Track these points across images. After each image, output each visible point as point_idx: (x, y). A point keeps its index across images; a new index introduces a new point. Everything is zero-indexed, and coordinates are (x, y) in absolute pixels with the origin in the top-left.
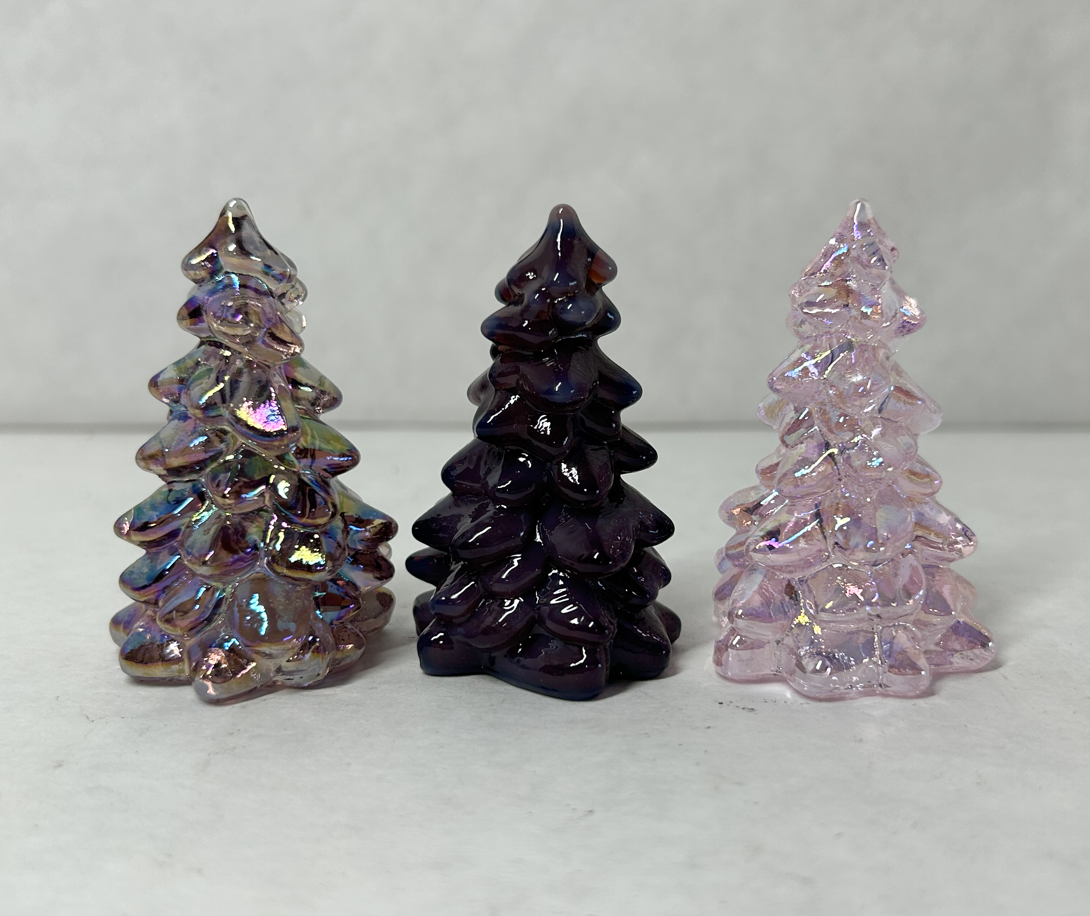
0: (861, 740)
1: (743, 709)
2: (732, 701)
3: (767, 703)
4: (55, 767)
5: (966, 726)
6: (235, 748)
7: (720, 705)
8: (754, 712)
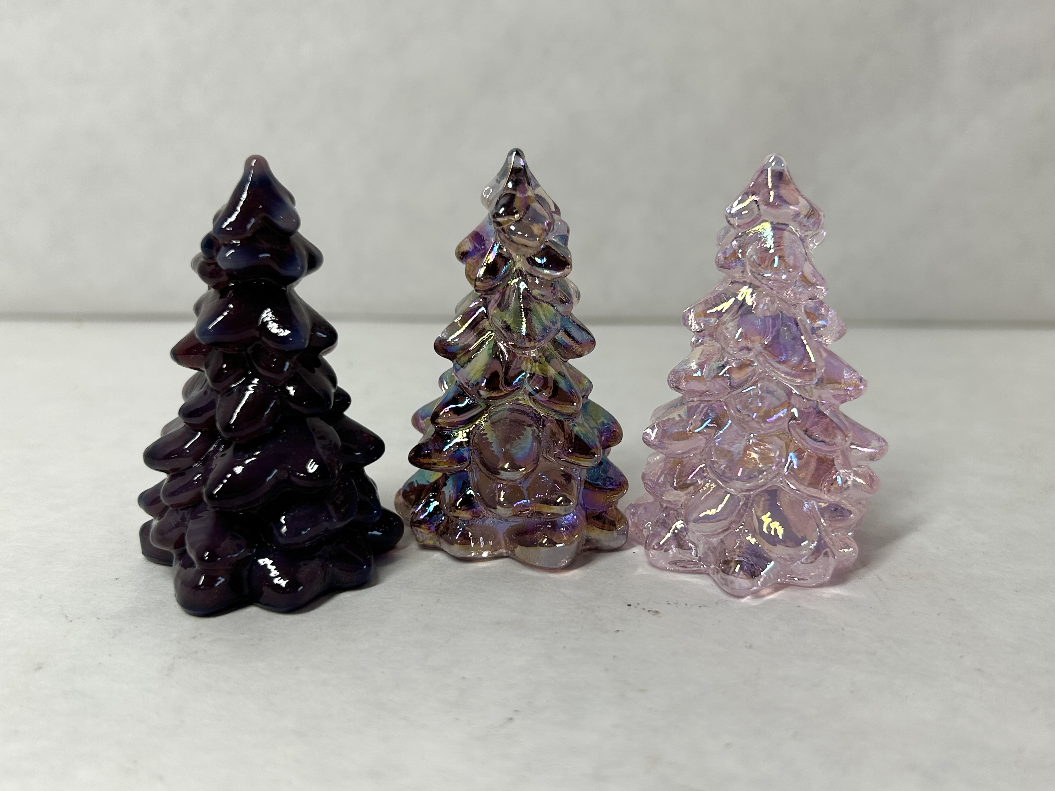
0: (751, 646)
1: (649, 611)
2: (639, 603)
3: (669, 605)
4: (36, 669)
5: (843, 629)
6: (196, 652)
7: (628, 607)
8: (658, 615)
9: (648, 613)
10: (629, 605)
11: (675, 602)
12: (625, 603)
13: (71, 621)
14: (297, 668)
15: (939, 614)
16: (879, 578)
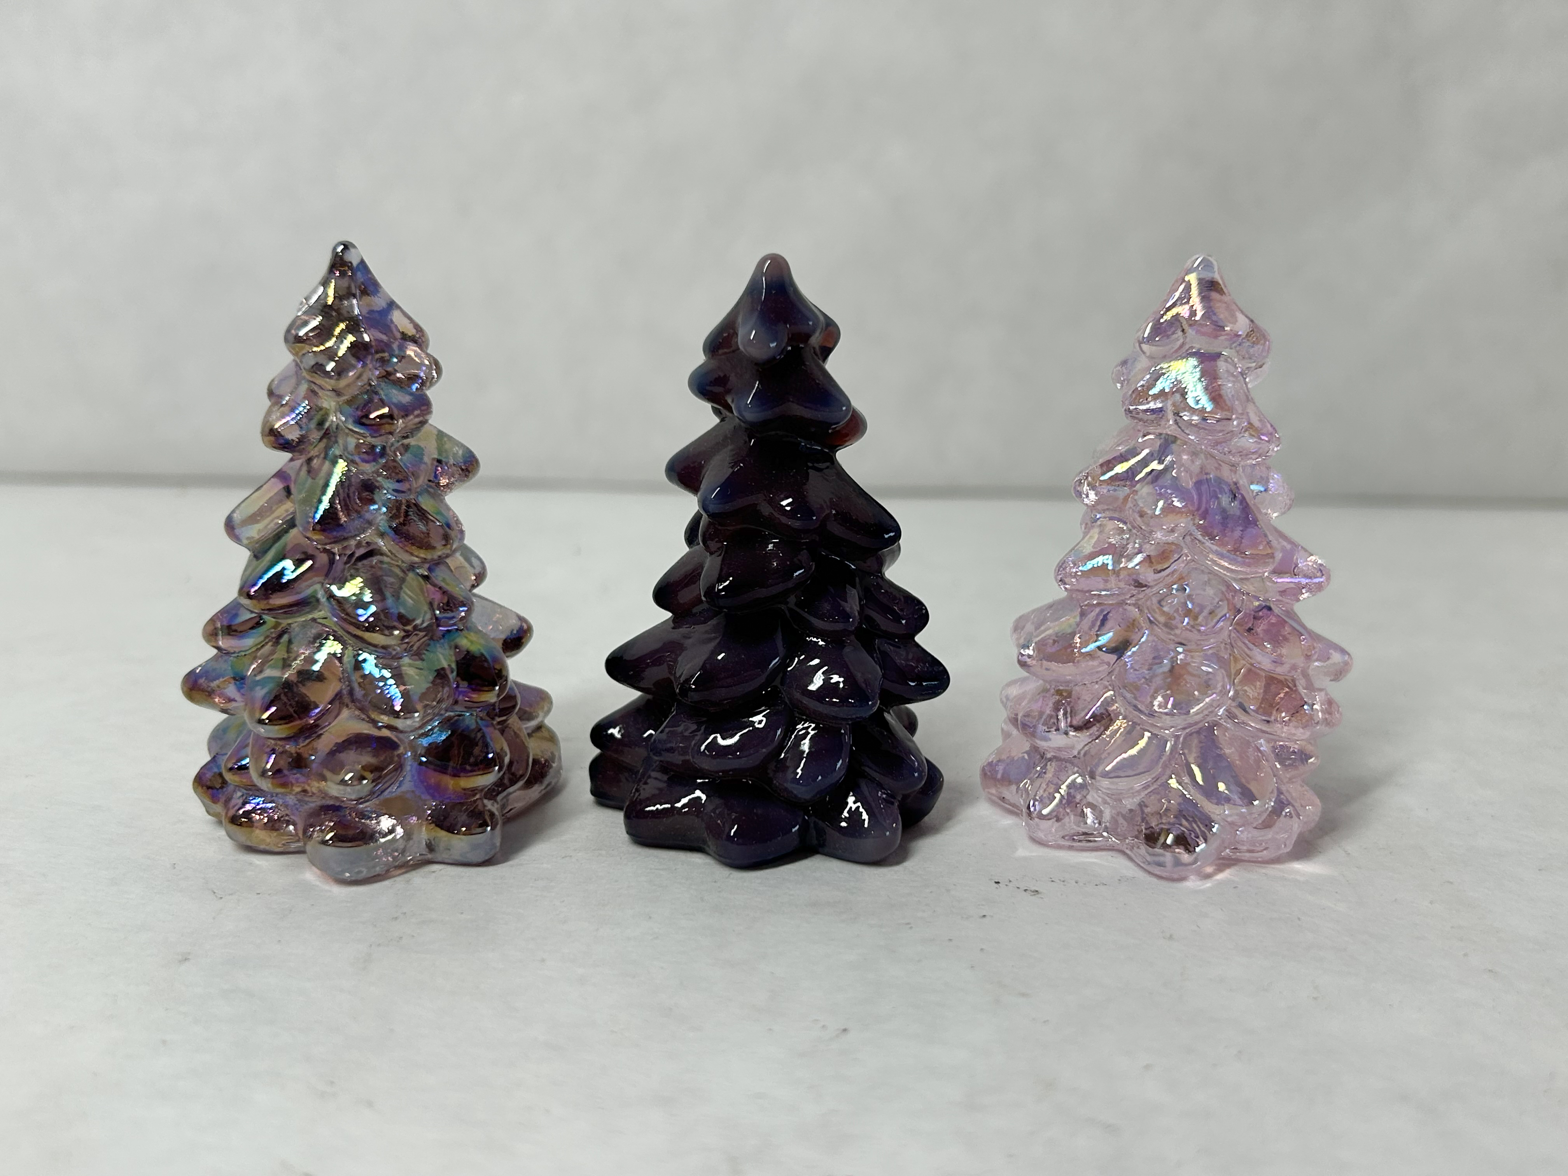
0: (1171, 937)
1: (1026, 890)
2: (1011, 880)
3: (1054, 884)
4: (180, 961)
5: (1299, 919)
6: (401, 938)
7: (996, 885)
8: (1039, 896)
9: (1025, 893)
10: (998, 883)
11: (1062, 879)
12: (991, 880)
13: (221, 898)
14: (543, 960)
15: (1431, 902)
16: (1345, 852)
